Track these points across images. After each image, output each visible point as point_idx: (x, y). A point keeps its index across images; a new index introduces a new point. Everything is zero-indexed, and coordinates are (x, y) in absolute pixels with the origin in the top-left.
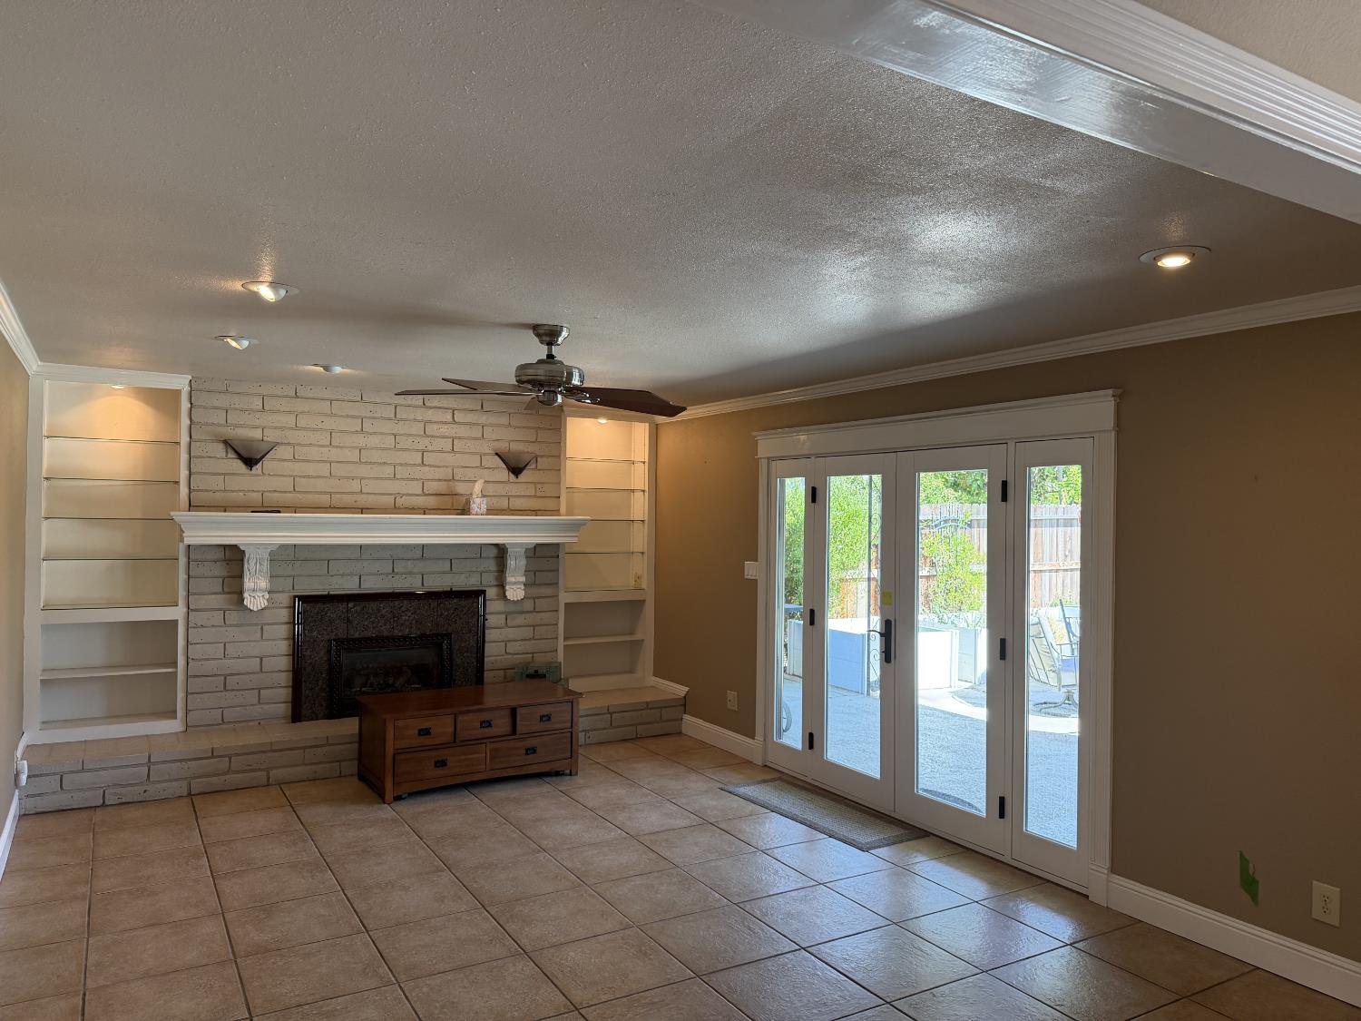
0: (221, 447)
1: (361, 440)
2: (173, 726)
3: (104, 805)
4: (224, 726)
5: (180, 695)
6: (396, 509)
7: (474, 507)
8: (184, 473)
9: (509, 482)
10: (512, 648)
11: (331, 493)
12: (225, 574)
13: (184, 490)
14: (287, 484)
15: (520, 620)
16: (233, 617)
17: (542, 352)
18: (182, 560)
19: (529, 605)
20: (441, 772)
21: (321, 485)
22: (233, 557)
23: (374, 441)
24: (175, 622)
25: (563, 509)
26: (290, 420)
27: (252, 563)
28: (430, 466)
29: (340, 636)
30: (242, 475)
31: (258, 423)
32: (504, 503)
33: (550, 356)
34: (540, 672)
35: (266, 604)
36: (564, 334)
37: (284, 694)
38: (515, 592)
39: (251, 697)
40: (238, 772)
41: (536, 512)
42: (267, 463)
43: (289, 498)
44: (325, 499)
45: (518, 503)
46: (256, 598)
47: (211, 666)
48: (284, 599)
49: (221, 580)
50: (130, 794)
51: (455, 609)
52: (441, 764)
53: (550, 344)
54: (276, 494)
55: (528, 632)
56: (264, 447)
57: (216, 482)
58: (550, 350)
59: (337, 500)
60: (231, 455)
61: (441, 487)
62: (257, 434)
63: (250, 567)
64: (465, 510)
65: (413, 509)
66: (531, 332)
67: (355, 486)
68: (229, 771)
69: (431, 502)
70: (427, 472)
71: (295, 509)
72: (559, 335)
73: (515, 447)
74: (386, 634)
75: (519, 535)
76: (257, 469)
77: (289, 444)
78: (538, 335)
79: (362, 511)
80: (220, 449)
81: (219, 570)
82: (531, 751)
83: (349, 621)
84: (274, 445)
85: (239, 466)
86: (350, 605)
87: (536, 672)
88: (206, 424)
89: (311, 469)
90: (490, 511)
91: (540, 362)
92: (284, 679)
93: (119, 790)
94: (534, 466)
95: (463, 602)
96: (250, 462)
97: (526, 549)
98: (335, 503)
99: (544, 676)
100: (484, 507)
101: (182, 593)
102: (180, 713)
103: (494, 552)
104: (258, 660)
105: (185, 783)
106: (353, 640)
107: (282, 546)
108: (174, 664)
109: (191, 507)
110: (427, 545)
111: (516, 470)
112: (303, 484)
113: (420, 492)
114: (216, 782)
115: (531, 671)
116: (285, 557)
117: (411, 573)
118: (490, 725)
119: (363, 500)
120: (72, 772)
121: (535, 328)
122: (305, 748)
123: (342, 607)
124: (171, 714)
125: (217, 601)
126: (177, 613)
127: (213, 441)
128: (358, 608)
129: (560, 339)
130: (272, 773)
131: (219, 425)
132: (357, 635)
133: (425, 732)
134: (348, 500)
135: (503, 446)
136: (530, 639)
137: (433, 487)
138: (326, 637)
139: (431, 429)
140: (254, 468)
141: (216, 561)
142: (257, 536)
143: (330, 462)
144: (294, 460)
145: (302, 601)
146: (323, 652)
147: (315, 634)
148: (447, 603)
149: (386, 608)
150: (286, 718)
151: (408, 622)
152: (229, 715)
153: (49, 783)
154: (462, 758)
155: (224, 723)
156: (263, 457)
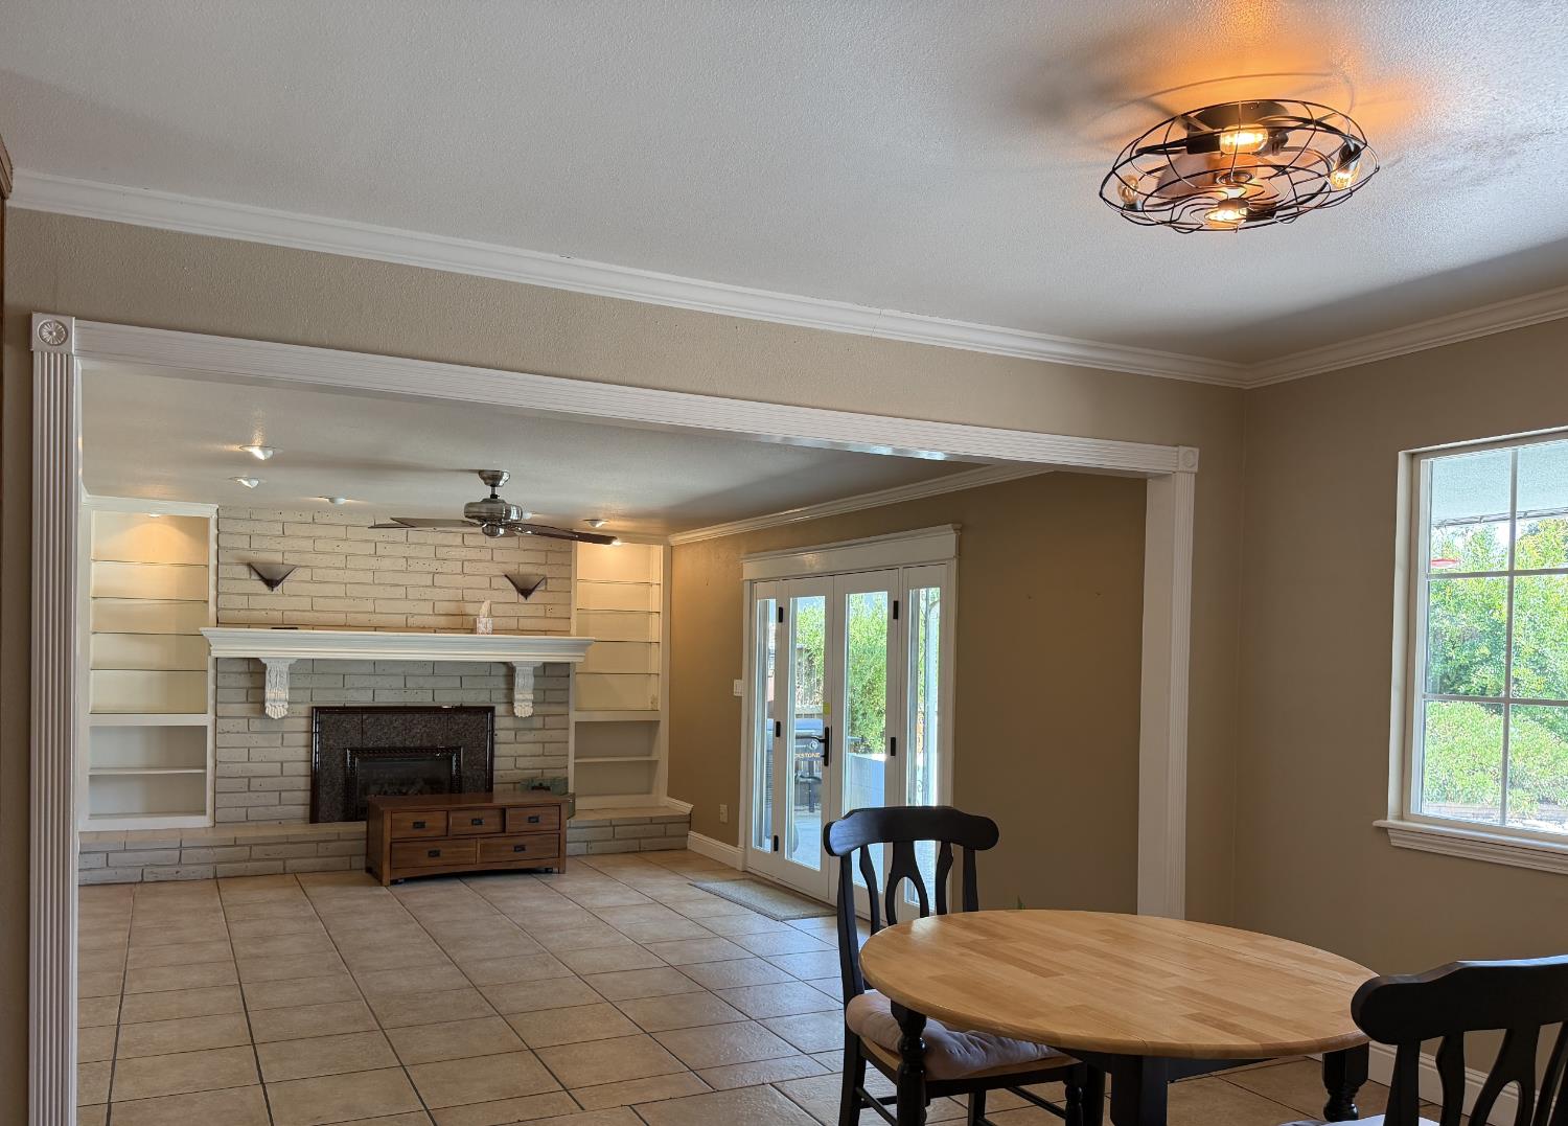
0: (245, 569)
1: (374, 563)
2: (203, 821)
3: (142, 882)
4: (248, 824)
5: (209, 794)
6: (407, 628)
7: (481, 626)
8: (212, 593)
9: (518, 603)
10: (522, 763)
11: (346, 613)
12: (249, 685)
13: (212, 608)
14: (305, 603)
15: (530, 736)
16: (256, 724)
17: (487, 492)
18: (211, 671)
19: (538, 722)
20: (434, 861)
21: (338, 605)
22: (256, 670)
23: (386, 564)
24: (206, 727)
25: (573, 630)
26: (307, 545)
27: (273, 675)
28: (440, 587)
29: (356, 745)
30: (265, 595)
31: (278, 547)
32: (513, 624)
33: (494, 496)
34: (545, 785)
35: (286, 713)
36: (505, 477)
37: (303, 796)
38: (523, 709)
39: (273, 798)
40: (258, 860)
41: (546, 632)
42: (287, 584)
43: (309, 617)
44: (340, 618)
45: (526, 624)
46: (276, 708)
47: (236, 769)
48: (304, 710)
49: (245, 691)
50: (164, 873)
51: (465, 724)
52: (435, 854)
53: (493, 486)
54: (295, 613)
55: (537, 749)
56: (284, 570)
57: (240, 602)
58: (493, 491)
59: (352, 619)
60: (255, 577)
61: (451, 607)
62: (278, 558)
63: (271, 679)
64: (473, 630)
65: (424, 628)
66: (477, 476)
67: (369, 606)
68: (250, 860)
69: (442, 621)
70: (438, 593)
71: (314, 626)
72: (501, 478)
73: (525, 569)
74: (398, 745)
75: (527, 654)
76: (278, 589)
77: (306, 567)
78: (483, 478)
79: (375, 629)
80: (244, 571)
81: (244, 681)
82: (520, 848)
83: (363, 732)
84: (294, 567)
85: (262, 587)
86: (365, 717)
87: (541, 784)
88: (233, 549)
89: (328, 590)
90: (495, 631)
91: (485, 501)
92: (303, 783)
93: (155, 870)
94: (543, 588)
95: (473, 718)
96: (271, 583)
97: (535, 668)
98: (350, 622)
99: (548, 789)
100: (490, 626)
101: (211, 702)
102: (209, 810)
103: (503, 670)
104: (279, 765)
105: (211, 867)
106: (368, 749)
107: (301, 660)
108: (204, 766)
109: (218, 623)
110: (437, 661)
111: (525, 592)
112: (320, 604)
113: (431, 612)
114: (241, 867)
115: (537, 784)
116: (305, 670)
117: (421, 688)
118: (481, 823)
119: (377, 619)
120: (117, 852)
121: (480, 472)
122: (318, 842)
123: (357, 719)
124: (203, 812)
125: (242, 709)
126: (206, 720)
127: (237, 564)
128: (372, 720)
129: (501, 483)
130: (288, 862)
131: (243, 549)
132: (370, 745)
133: (419, 825)
134: (362, 619)
135: (511, 569)
136: (539, 756)
137: (442, 607)
138: (342, 746)
139: (442, 552)
140: (275, 589)
141: (240, 673)
142: (277, 650)
143: (346, 584)
144: (312, 581)
145: (319, 712)
146: (339, 759)
147: (331, 742)
148: (456, 717)
149: (398, 721)
150: (304, 819)
151: (419, 733)
152: (252, 813)
153: (98, 860)
154: (454, 850)
155: (248, 821)
156: (284, 578)
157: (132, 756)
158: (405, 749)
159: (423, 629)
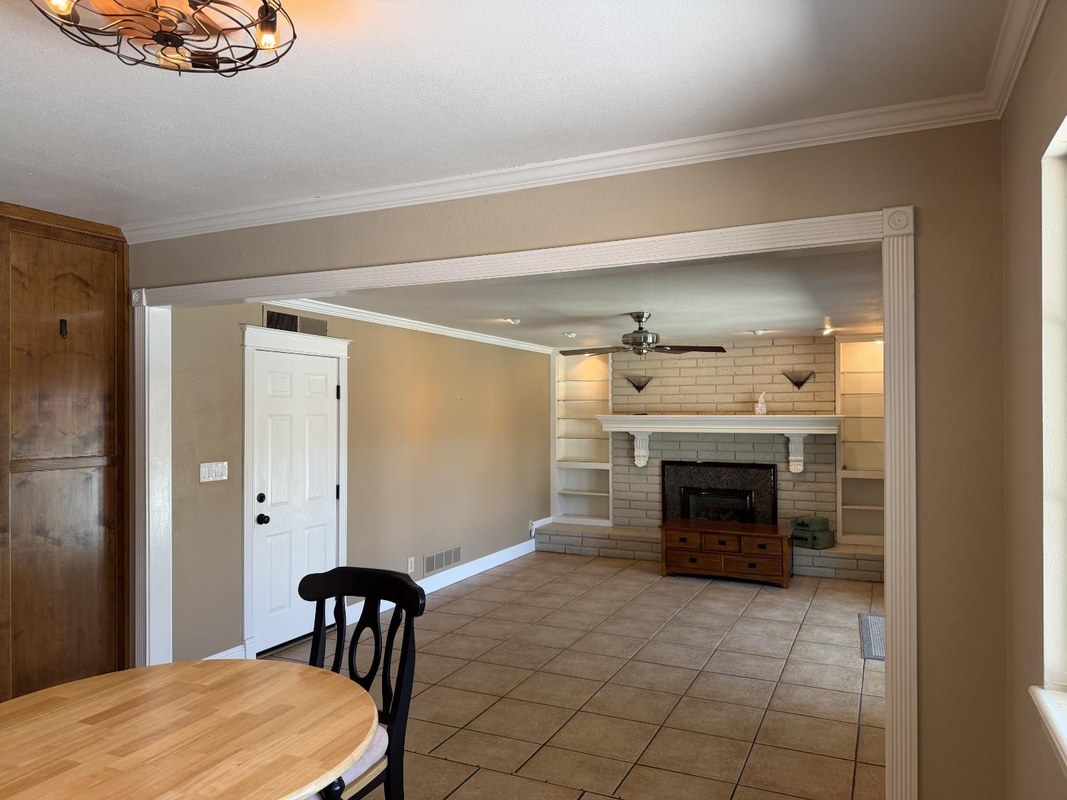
0: (626, 381)
1: (696, 372)
2: (607, 523)
3: (565, 553)
4: (631, 527)
5: (611, 508)
6: (717, 412)
7: (758, 410)
8: (610, 395)
9: (793, 392)
10: (799, 505)
11: (680, 403)
12: (629, 447)
13: (610, 404)
14: (657, 399)
15: (805, 487)
16: (633, 470)
18: (611, 440)
19: (810, 477)
20: (692, 565)
21: (675, 399)
22: (630, 438)
23: (703, 372)
24: (608, 471)
25: (838, 410)
26: (659, 364)
28: (738, 384)
29: (686, 485)
30: (636, 395)
31: (643, 367)
32: (789, 406)
33: (641, 329)
34: (806, 523)
35: (646, 464)
36: (646, 315)
37: (659, 514)
38: (796, 467)
39: (643, 513)
40: (620, 549)
41: (815, 412)
42: (648, 389)
43: (659, 407)
44: (676, 407)
45: (799, 406)
46: (640, 462)
47: (623, 495)
48: (657, 462)
49: (626, 450)
50: (575, 550)
51: (756, 476)
52: (693, 560)
53: (640, 322)
54: (653, 405)
55: (812, 496)
56: (644, 379)
57: (623, 400)
58: (640, 325)
59: (684, 407)
60: (631, 385)
61: (746, 397)
62: (642, 373)
63: (637, 443)
64: (752, 412)
66: (630, 317)
67: (693, 398)
68: (616, 548)
69: (739, 407)
70: (737, 389)
71: (662, 413)
73: (798, 368)
74: (713, 487)
75: (796, 428)
76: (643, 392)
77: (658, 377)
78: (633, 318)
79: (698, 413)
80: (625, 383)
81: (626, 445)
82: (752, 565)
83: (691, 478)
84: (650, 378)
85: (634, 391)
86: (691, 468)
87: (803, 522)
88: (619, 370)
89: (670, 390)
90: (768, 413)
91: (635, 332)
92: (658, 506)
93: (571, 547)
94: (812, 380)
95: (761, 472)
96: (639, 388)
97: (804, 438)
98: (682, 409)
99: (807, 526)
100: (764, 410)
101: (611, 456)
102: (611, 517)
103: (783, 440)
104: (646, 494)
105: (597, 550)
106: (694, 488)
107: (653, 433)
108: (608, 493)
109: (615, 412)
110: (737, 434)
111: (799, 384)
112: (666, 399)
113: (732, 401)
114: (611, 552)
115: (800, 521)
116: (657, 439)
117: (727, 451)
118: (725, 544)
119: (698, 407)
120: (554, 535)
122: (652, 543)
123: (687, 469)
124: (608, 518)
125: (625, 461)
126: (608, 466)
127: (622, 378)
128: (696, 470)
129: (644, 320)
130: (636, 553)
131: (626, 370)
132: (696, 486)
133: (683, 540)
134: (690, 407)
135: (788, 368)
136: (813, 501)
137: (740, 397)
138: (679, 485)
139: (739, 362)
140: (641, 391)
141: (624, 440)
142: (641, 427)
143: (680, 386)
144: (661, 386)
145: (665, 464)
146: (677, 494)
147: (673, 483)
148: (750, 471)
149: (711, 471)
150: (659, 527)
151: (726, 480)
152: (632, 521)
153: (546, 539)
154: (706, 560)
155: (630, 525)
156: (645, 385)
157: (582, 484)
158: (717, 490)
159: (727, 412)
